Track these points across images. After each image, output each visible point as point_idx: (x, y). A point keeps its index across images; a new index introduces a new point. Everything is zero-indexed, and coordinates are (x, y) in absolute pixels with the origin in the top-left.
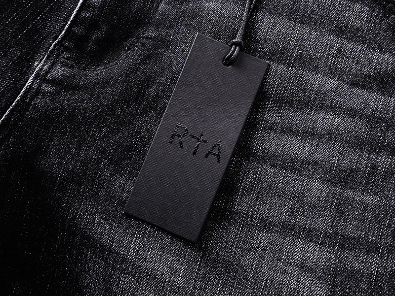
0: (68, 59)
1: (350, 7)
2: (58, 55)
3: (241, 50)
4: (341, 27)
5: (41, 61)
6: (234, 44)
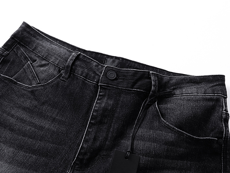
0: (78, 168)
1: (168, 135)
2: (74, 167)
3: (130, 153)
4: (166, 142)
5: (69, 170)
6: (128, 151)
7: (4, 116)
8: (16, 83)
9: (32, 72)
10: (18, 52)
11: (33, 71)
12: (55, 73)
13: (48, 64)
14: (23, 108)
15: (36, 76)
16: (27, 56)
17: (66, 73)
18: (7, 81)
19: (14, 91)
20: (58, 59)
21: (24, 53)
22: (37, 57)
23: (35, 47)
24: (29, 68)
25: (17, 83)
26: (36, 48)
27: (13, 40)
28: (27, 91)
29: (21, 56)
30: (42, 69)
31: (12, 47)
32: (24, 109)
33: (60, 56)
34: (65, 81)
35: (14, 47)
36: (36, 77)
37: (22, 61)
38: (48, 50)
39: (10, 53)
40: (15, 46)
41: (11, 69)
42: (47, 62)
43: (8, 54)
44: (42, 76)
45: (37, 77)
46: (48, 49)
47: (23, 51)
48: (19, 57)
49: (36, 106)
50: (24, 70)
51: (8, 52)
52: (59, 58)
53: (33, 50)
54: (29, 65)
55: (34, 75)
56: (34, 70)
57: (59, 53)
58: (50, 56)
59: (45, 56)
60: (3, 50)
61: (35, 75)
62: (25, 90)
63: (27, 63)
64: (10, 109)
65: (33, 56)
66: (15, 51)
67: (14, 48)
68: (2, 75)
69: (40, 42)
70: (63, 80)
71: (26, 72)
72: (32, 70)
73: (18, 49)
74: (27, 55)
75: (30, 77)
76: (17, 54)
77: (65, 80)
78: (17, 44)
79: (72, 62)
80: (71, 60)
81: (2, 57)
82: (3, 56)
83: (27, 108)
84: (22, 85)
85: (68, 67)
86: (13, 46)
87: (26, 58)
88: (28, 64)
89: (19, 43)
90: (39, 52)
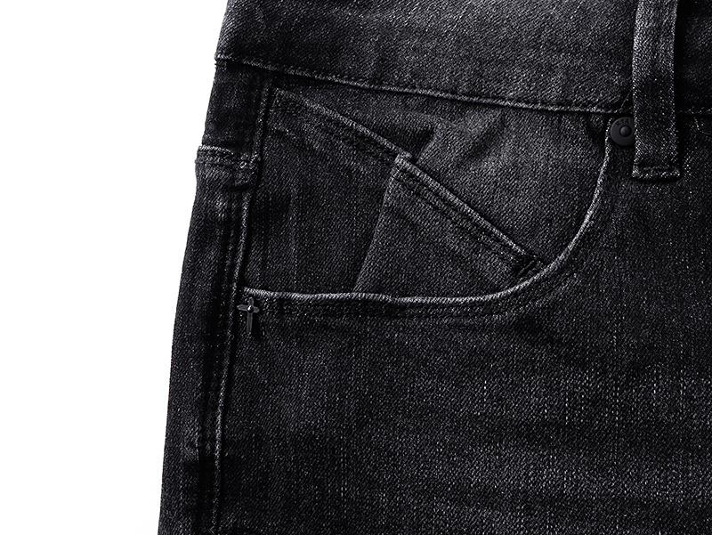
7: (440, 513)
8: (395, 311)
9: (444, 210)
10: (300, 132)
11: (450, 204)
12: (574, 154)
13: (503, 121)
14: (520, 435)
15: (483, 222)
16: (361, 129)
17: (653, 128)
18: (344, 321)
19: (409, 357)
20: (551, 68)
21: (337, 123)
22: (420, 109)
23: (382, 60)
24: (418, 194)
25: (404, 307)
26: (386, 62)
27: (243, 77)
28: (484, 328)
29: (334, 147)
30: (490, 165)
31: (256, 116)
32: (531, 435)
33: (555, 46)
34: (675, 179)
35: (267, 112)
36: (485, 230)
37: (348, 170)
38: (462, 40)
39: (261, 155)
40: (268, 107)
41: (321, 242)
42: (492, 117)
43: (260, 164)
44: (520, 206)
45: (494, 225)
46: (464, 37)
47: (329, 113)
48: (322, 157)
49: (596, 401)
50: (396, 213)
51: (251, 152)
52: (562, 60)
53: (376, 79)
54: (411, 176)
55: (470, 219)
56: (452, 191)
57: (541, 30)
58: (490, 70)
59: (464, 87)
60: (222, 155)
61: (477, 217)
62: (472, 328)
63: (395, 173)
64: (454, 464)
65: (396, 116)
66: (280, 134)
67: (266, 118)
68: (296, 295)
69: (391, 15)
70: (657, 180)
71: (414, 226)
72: (444, 200)
73: (292, 111)
74: (359, 122)
75: (451, 241)
76: (302, 147)
77: (670, 170)
78: (271, 92)
79: (667, 47)
80: (655, 34)
81: (240, 199)
82: (244, 188)
83: (545, 424)
84: (435, 306)
85: (651, 87)
86: (258, 107)
87: (362, 144)
88: (404, 171)
89: (280, 79)
90: (414, 75)
